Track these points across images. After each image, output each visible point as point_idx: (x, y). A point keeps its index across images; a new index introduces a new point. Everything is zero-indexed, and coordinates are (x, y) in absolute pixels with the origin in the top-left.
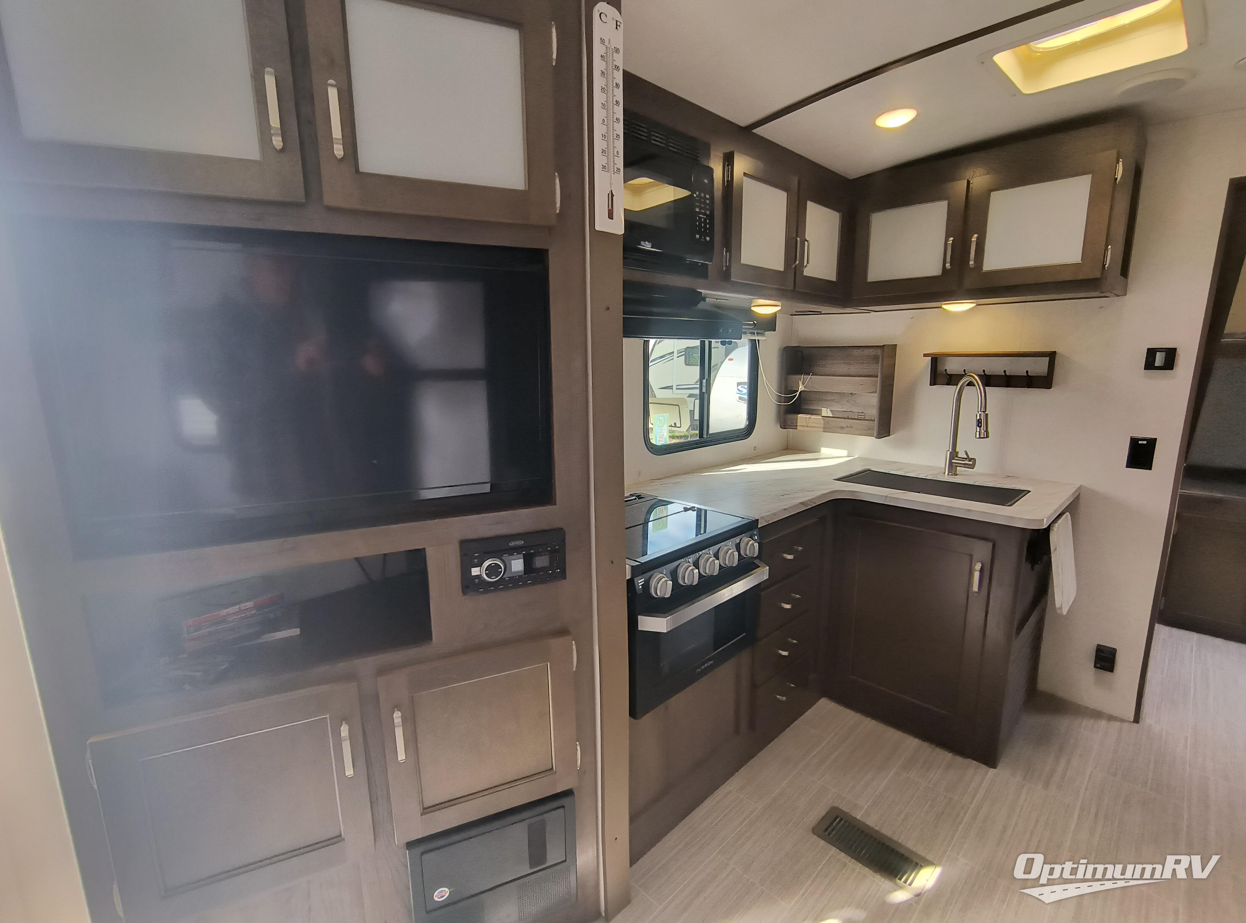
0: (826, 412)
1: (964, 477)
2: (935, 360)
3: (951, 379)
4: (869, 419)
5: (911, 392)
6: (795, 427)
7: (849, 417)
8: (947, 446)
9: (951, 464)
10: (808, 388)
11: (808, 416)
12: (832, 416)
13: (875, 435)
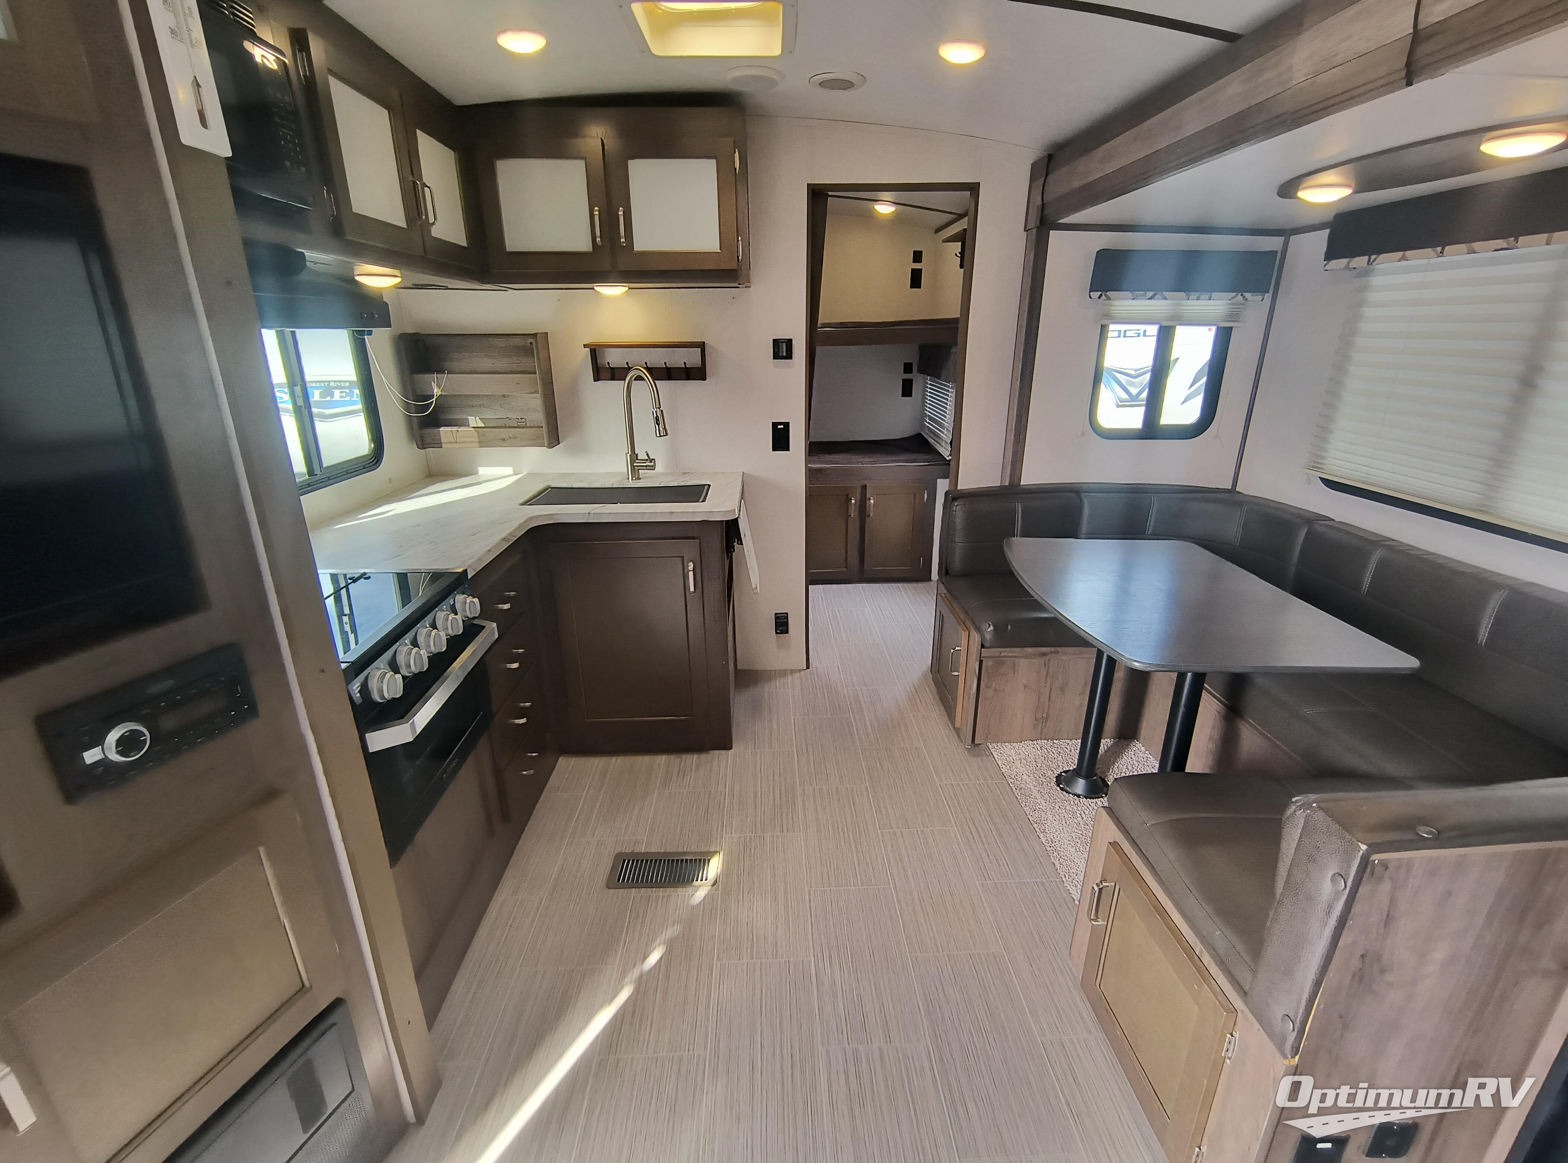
0: (474, 421)
1: (648, 479)
2: (595, 351)
3: (617, 374)
4: (532, 425)
5: (574, 389)
6: (439, 445)
7: (507, 425)
8: (625, 448)
9: (633, 467)
10: (446, 392)
11: (455, 429)
12: (483, 426)
13: (546, 444)
